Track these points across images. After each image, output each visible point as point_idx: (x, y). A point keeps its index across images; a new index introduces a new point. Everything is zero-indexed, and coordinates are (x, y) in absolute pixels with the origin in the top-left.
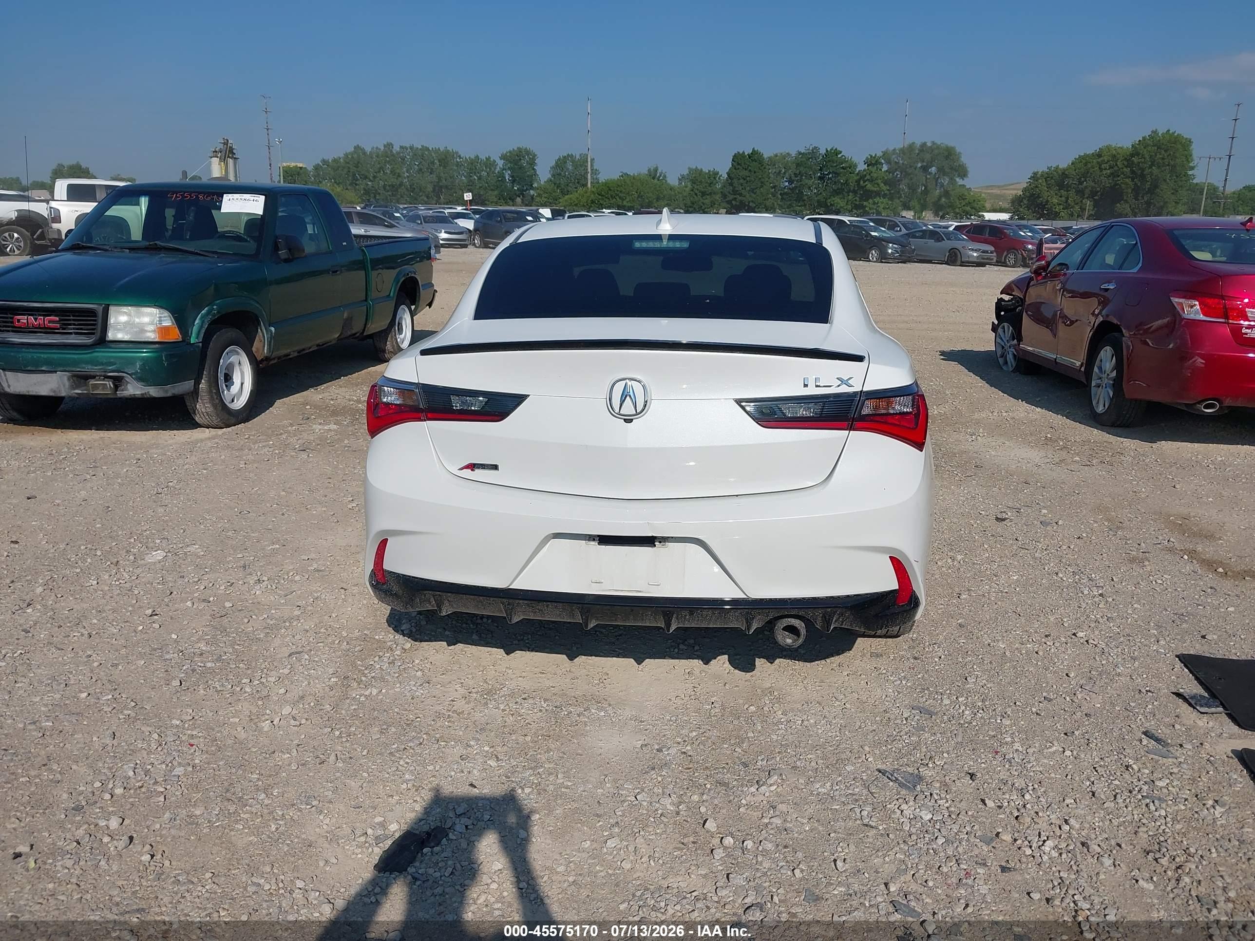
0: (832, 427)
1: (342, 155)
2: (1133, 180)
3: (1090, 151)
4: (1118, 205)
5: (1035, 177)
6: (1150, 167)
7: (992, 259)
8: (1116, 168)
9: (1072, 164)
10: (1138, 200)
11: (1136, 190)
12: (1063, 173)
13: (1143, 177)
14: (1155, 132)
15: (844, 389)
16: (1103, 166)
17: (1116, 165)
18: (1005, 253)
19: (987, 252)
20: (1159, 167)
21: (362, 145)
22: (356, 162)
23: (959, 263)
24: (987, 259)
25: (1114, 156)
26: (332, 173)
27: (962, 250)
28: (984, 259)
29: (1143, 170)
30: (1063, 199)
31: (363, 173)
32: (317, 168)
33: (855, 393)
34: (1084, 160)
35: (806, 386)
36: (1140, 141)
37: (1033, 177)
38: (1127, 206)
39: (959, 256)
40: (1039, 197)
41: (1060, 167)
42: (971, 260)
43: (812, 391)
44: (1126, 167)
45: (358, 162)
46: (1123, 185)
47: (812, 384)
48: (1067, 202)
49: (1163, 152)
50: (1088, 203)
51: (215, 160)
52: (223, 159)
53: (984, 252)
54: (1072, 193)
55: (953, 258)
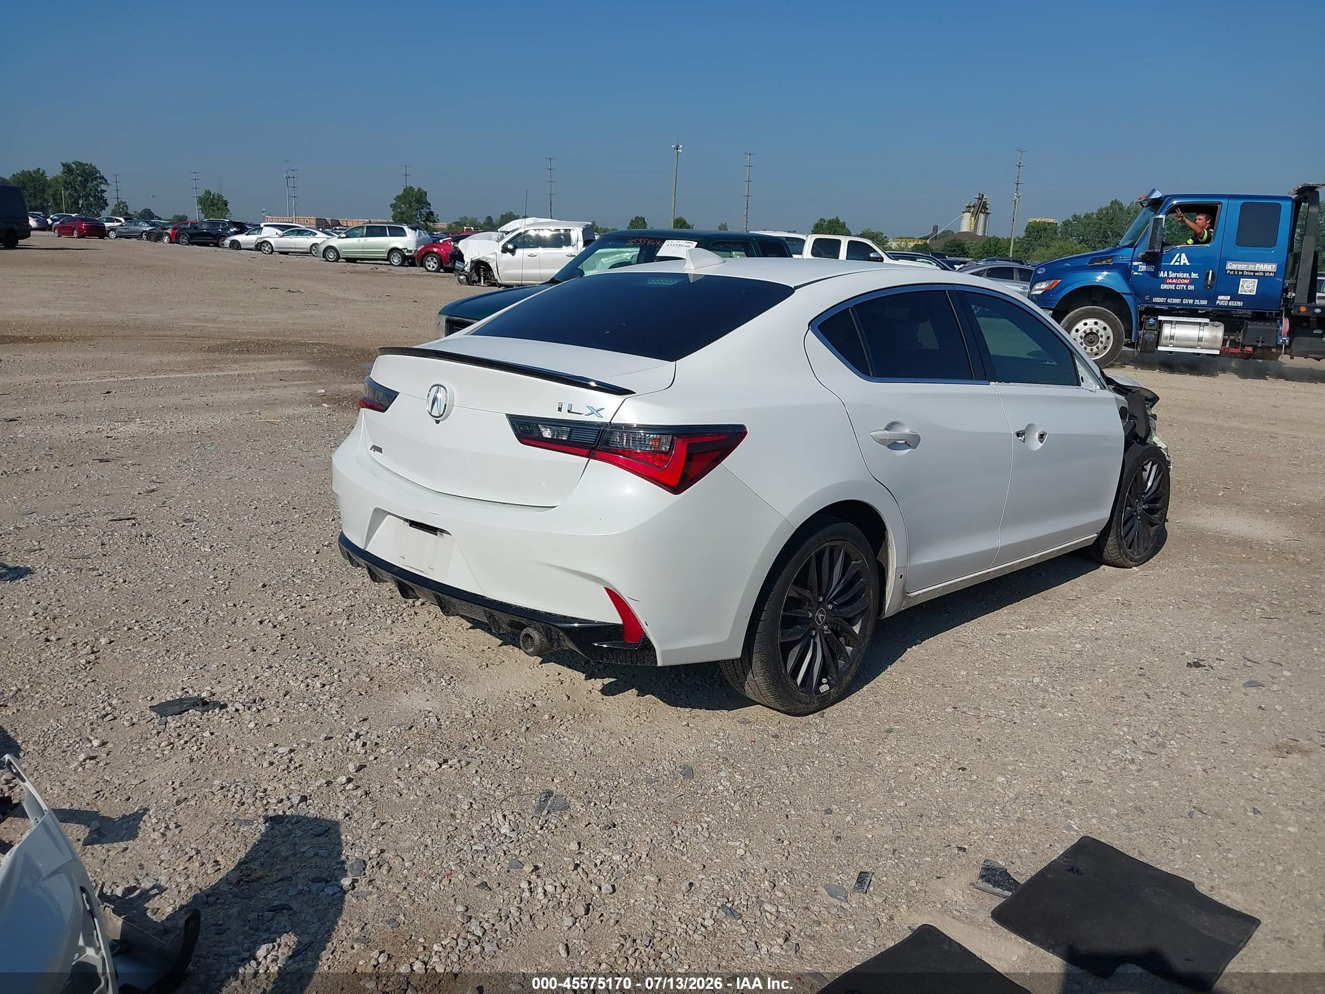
0: (574, 452)
1: (1095, 211)
15: (593, 418)
21: (1120, 200)
22: (1110, 218)
26: (1082, 229)
31: (1115, 230)
32: (1066, 224)
33: (603, 424)
35: (560, 409)
43: (564, 416)
45: (1113, 218)
47: (565, 409)
51: (968, 215)
52: (975, 215)
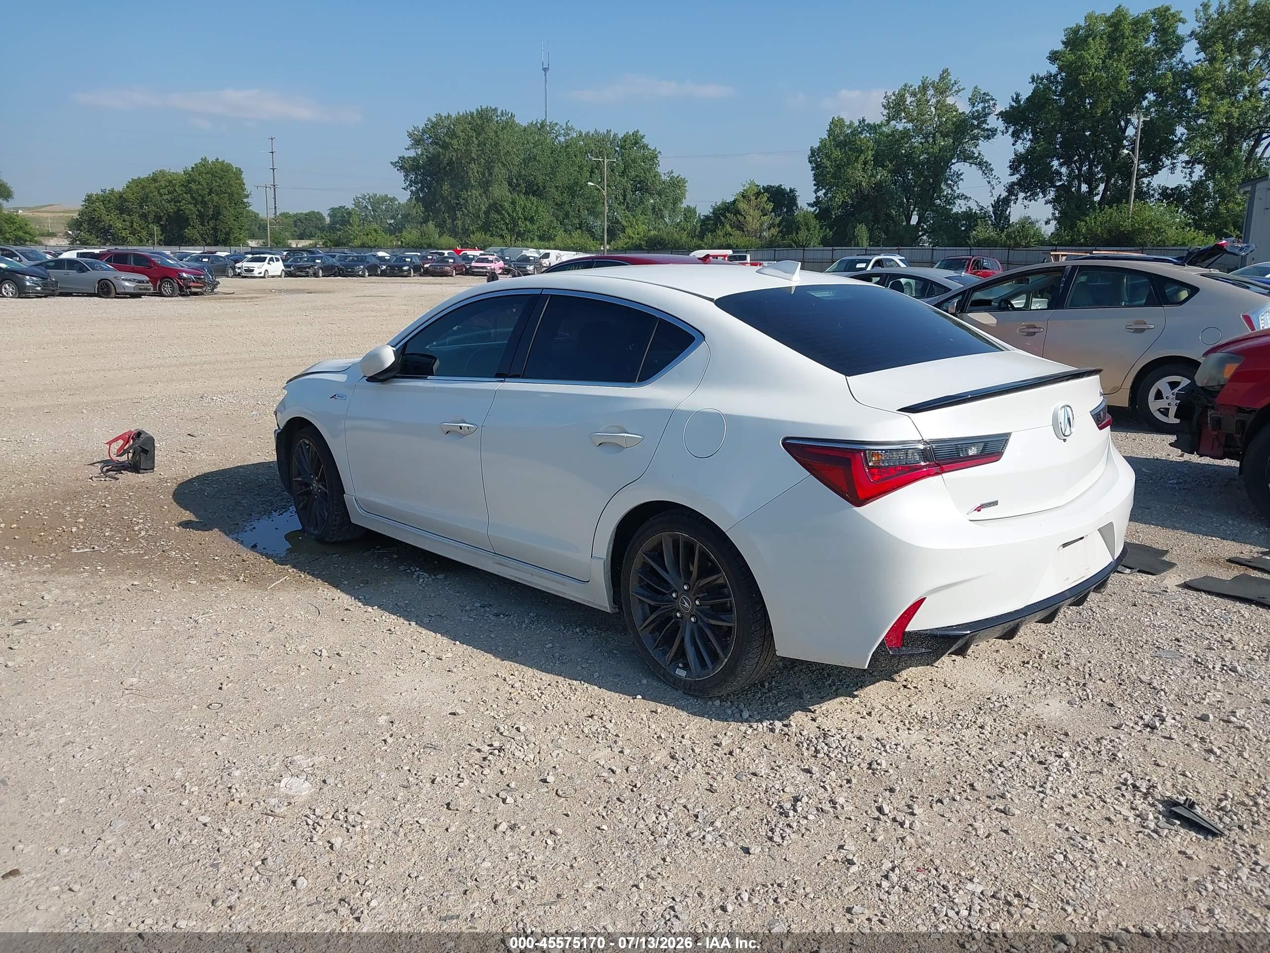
2: (195, 206)
3: (144, 176)
4: (186, 230)
5: (89, 199)
6: (209, 194)
7: (150, 289)
8: (175, 194)
9: (128, 187)
10: (205, 226)
11: (201, 216)
12: (121, 197)
13: (204, 203)
14: (204, 159)
16: (161, 191)
17: (175, 190)
18: (159, 283)
19: (143, 282)
20: (217, 194)
23: (113, 294)
24: (144, 289)
25: (170, 182)
27: (114, 281)
28: (141, 289)
29: (203, 197)
30: (127, 223)
34: (137, 183)
36: (192, 168)
37: (88, 200)
38: (195, 231)
39: (113, 287)
40: (99, 222)
41: (116, 190)
42: (127, 291)
44: (186, 193)
46: (187, 211)
48: (132, 226)
49: (218, 180)
50: (156, 229)
53: (139, 282)
54: (136, 218)
55: (105, 290)
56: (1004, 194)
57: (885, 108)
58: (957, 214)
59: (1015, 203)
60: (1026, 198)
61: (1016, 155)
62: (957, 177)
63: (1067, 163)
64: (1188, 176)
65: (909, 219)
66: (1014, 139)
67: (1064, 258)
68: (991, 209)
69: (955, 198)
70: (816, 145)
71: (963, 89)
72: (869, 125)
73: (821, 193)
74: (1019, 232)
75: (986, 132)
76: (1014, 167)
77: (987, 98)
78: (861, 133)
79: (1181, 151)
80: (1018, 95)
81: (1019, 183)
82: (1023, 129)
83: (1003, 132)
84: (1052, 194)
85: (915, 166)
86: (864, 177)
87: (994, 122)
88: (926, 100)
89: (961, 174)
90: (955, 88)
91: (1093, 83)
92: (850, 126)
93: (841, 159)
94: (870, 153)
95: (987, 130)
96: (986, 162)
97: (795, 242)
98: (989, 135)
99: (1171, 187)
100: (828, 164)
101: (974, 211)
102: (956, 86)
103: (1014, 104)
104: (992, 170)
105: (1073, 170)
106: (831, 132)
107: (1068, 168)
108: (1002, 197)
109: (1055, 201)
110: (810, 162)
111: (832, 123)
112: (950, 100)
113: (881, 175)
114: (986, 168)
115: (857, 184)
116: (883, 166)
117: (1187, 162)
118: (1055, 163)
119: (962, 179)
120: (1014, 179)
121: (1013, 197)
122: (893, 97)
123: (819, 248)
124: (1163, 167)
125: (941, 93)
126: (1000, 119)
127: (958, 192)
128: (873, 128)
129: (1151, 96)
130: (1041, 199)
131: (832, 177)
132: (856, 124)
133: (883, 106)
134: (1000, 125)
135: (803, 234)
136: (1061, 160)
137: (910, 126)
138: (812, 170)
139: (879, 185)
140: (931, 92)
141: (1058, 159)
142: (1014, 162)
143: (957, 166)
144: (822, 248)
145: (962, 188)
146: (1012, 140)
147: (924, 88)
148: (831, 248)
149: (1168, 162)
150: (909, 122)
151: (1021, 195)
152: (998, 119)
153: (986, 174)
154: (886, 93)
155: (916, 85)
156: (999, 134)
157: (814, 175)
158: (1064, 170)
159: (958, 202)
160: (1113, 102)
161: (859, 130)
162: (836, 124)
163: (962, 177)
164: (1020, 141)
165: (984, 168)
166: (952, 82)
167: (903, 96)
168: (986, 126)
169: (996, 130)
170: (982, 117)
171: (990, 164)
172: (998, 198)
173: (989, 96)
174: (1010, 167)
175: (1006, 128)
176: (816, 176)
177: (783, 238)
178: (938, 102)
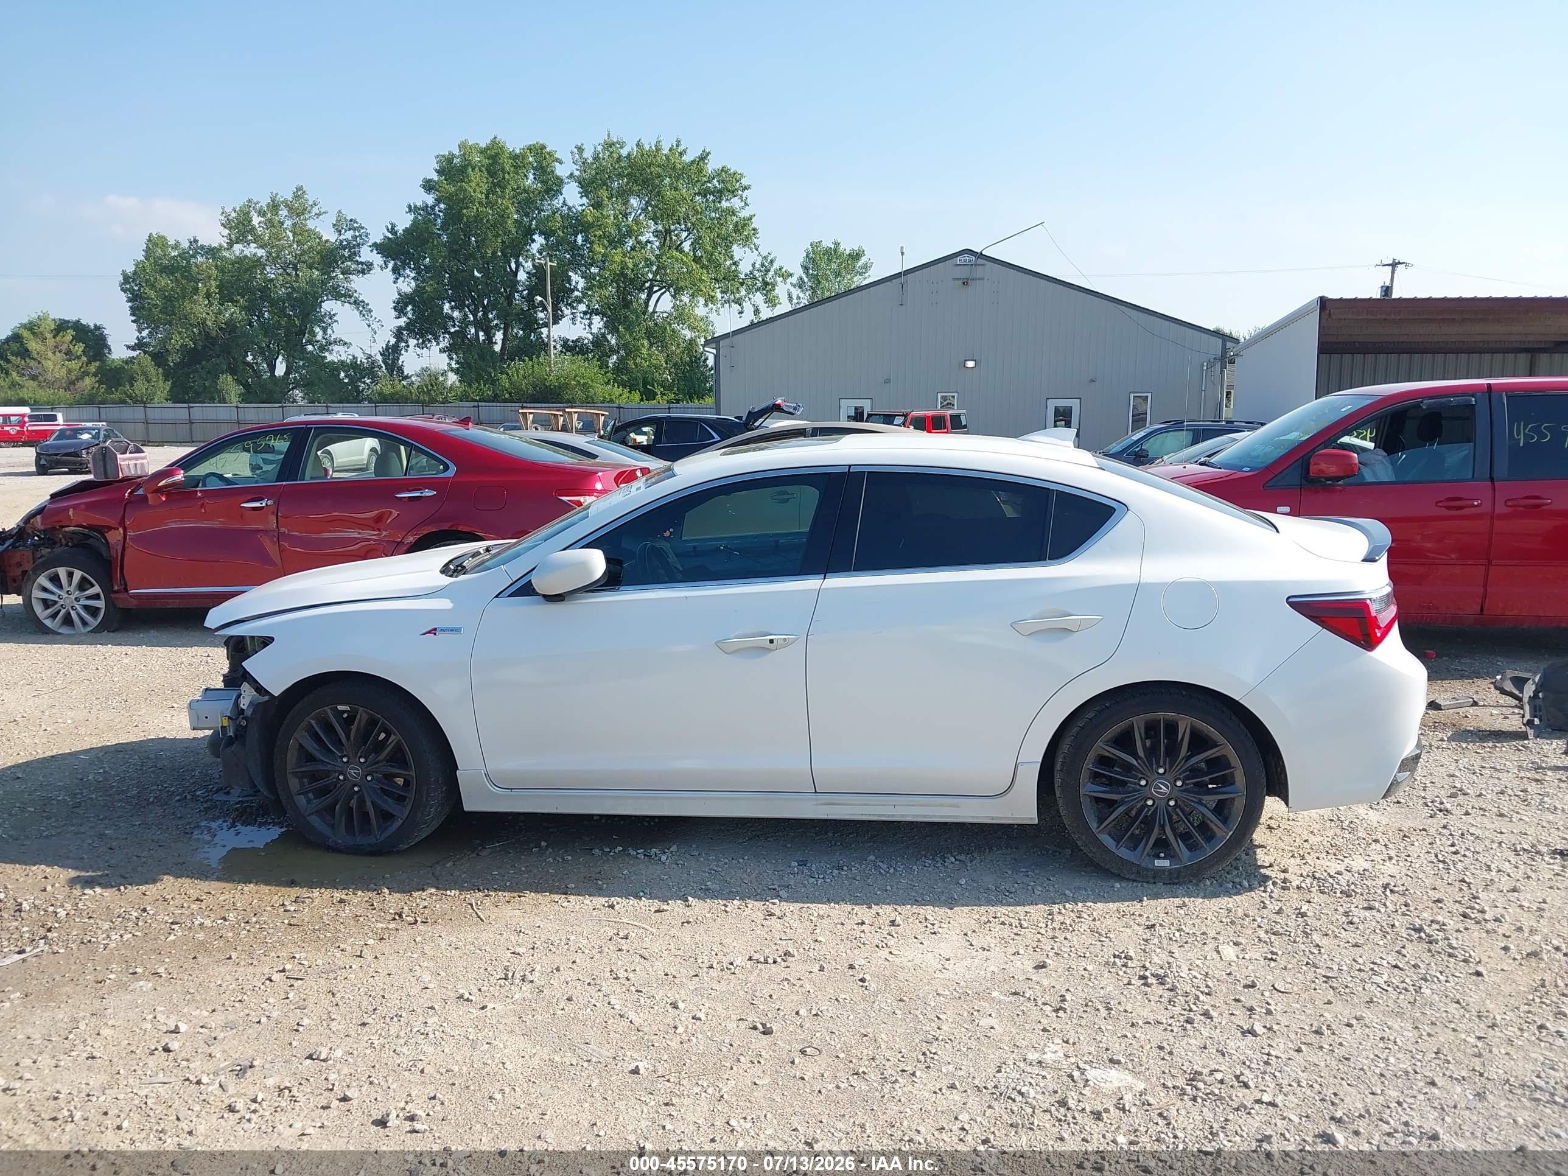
56: (393, 341)
57: (225, 227)
58: (333, 363)
59: (406, 351)
60: (418, 345)
61: (400, 294)
62: (331, 318)
63: (460, 307)
64: (587, 328)
65: (272, 367)
66: (394, 276)
67: (532, 416)
68: (379, 358)
69: (330, 344)
70: (130, 269)
71: (325, 212)
72: (202, 247)
73: (145, 333)
74: (432, 385)
75: (360, 266)
76: (400, 307)
77: (355, 225)
78: (194, 256)
79: (579, 301)
80: (393, 226)
81: (409, 327)
82: (405, 265)
83: (381, 267)
84: (445, 342)
85: (273, 303)
86: (208, 314)
87: (366, 254)
88: (279, 222)
89: (334, 315)
90: (315, 210)
91: (478, 219)
92: (176, 246)
93: (172, 289)
94: (213, 282)
95: (362, 263)
96: (363, 301)
97: (130, 397)
98: (364, 269)
99: (571, 339)
100: (153, 294)
101: (359, 360)
102: (316, 207)
103: (390, 236)
104: (370, 311)
105: (466, 315)
106: (148, 251)
107: (460, 312)
108: (391, 344)
109: (449, 350)
110: (124, 290)
111: (149, 240)
112: (311, 224)
113: (231, 311)
114: (364, 308)
115: (198, 323)
116: (232, 301)
117: (585, 313)
118: (447, 307)
119: (336, 321)
120: (402, 322)
121: (403, 344)
122: (234, 215)
123: (167, 405)
124: (563, 316)
125: (298, 215)
126: (375, 252)
127: (334, 336)
128: (212, 252)
129: (539, 240)
130: (435, 348)
131: (161, 312)
132: (185, 245)
133: (223, 225)
134: (377, 259)
135: (140, 387)
136: (453, 303)
137: (261, 252)
138: (128, 301)
139: (230, 326)
140: (283, 212)
141: (449, 302)
142: (398, 303)
143: (329, 305)
144: (170, 404)
145: (337, 331)
146: (392, 277)
147: (274, 206)
148: (186, 405)
149: (567, 311)
150: (262, 247)
151: (412, 342)
152: (372, 251)
153: (364, 315)
154: (223, 208)
155: (264, 202)
156: (376, 269)
157: (131, 308)
158: (456, 314)
159: (336, 348)
160: (503, 242)
161: (191, 252)
162: (155, 244)
163: (335, 318)
164: (401, 279)
165: (361, 308)
166: (310, 203)
167: (248, 213)
168: (360, 260)
169: (372, 264)
170: (352, 248)
171: (368, 304)
172: (387, 345)
173: (357, 223)
174: (394, 308)
175: (385, 262)
176: (134, 311)
177: (109, 391)
178: (294, 225)
